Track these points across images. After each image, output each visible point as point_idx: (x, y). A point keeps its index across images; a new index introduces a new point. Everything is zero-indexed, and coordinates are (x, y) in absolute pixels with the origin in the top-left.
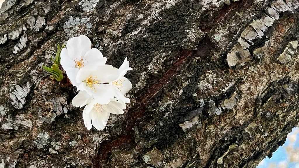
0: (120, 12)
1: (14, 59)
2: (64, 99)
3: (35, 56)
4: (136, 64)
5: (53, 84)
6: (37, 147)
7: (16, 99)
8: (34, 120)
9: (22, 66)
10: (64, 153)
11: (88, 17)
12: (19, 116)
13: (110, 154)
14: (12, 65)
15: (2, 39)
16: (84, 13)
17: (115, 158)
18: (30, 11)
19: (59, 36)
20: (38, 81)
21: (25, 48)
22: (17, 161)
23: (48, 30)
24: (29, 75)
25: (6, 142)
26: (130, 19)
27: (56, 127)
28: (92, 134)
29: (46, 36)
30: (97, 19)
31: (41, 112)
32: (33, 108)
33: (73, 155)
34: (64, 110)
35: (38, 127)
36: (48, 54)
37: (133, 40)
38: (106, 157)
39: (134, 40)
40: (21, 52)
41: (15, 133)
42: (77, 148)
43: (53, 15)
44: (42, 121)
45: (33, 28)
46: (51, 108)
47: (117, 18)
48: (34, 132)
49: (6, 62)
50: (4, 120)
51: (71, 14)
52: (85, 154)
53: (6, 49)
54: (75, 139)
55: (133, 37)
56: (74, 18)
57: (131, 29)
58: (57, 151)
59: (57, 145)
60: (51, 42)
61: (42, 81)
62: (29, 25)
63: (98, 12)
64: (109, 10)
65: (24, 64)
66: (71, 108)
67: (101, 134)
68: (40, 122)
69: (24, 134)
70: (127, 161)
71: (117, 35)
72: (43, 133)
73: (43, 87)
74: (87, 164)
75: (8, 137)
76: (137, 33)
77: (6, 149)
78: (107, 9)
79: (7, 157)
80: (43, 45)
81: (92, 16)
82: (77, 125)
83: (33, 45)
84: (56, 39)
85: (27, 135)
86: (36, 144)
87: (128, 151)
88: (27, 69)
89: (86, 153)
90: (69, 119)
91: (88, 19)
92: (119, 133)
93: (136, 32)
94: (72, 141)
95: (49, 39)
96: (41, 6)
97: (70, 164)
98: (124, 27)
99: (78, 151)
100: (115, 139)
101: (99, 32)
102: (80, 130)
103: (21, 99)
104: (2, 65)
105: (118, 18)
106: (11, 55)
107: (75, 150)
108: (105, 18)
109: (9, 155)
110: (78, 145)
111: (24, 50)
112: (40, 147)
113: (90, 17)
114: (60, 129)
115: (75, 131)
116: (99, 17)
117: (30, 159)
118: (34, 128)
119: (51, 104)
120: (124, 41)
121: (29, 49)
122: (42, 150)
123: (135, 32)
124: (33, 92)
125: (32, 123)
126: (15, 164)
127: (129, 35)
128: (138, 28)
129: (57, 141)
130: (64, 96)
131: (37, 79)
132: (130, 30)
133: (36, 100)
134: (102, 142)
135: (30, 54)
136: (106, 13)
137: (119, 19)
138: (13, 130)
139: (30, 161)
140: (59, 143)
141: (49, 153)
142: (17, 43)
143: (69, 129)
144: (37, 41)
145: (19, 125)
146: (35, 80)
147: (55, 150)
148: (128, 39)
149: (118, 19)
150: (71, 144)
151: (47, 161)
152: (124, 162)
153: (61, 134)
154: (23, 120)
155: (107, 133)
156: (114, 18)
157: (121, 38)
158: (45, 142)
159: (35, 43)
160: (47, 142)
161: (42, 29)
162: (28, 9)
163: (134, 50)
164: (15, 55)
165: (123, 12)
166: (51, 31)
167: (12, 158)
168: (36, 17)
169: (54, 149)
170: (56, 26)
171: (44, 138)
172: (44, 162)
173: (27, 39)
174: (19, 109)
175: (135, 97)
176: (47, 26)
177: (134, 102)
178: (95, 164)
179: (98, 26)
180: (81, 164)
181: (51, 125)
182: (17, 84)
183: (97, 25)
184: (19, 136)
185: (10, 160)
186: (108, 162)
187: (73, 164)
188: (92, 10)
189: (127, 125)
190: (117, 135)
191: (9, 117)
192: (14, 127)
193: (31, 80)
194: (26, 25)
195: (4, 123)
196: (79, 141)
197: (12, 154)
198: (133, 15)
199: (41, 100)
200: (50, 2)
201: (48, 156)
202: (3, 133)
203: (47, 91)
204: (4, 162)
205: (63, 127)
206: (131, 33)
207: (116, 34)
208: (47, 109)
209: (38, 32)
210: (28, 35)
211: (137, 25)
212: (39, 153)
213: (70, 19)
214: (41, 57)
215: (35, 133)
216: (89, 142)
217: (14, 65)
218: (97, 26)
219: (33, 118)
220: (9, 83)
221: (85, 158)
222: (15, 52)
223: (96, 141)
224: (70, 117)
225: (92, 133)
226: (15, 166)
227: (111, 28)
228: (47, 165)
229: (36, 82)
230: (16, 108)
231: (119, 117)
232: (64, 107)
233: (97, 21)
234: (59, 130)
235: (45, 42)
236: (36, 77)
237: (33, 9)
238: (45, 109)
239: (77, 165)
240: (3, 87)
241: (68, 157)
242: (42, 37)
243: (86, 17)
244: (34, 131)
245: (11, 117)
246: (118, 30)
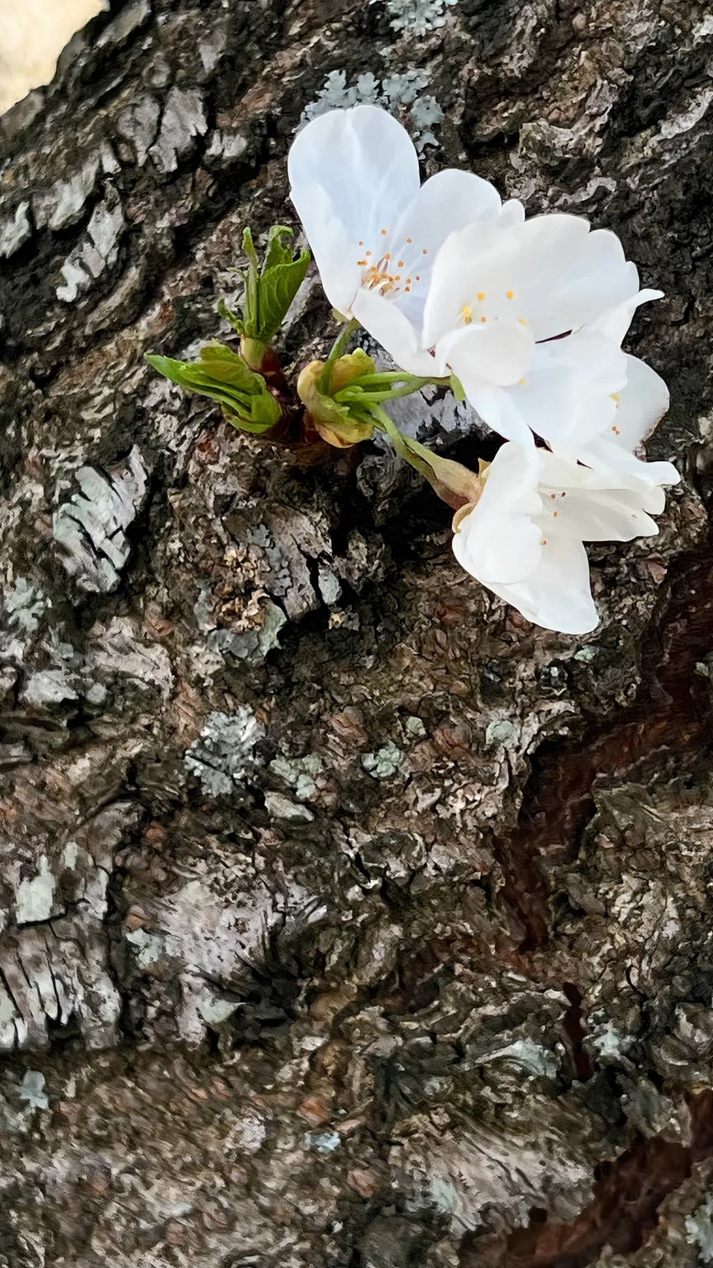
0: (594, 15)
1: (69, 332)
2: (316, 525)
3: (165, 306)
4: (691, 307)
5: (258, 450)
6: (204, 790)
7: (82, 543)
8: (179, 647)
9: (107, 363)
10: (340, 813)
11: (421, 64)
12: (108, 627)
13: (589, 808)
14: (60, 365)
15: (9, 229)
16: (399, 45)
17: (617, 827)
18: (137, 70)
19: (279, 184)
20: (185, 437)
21: (115, 265)
22: (114, 865)
23: (218, 159)
24: (142, 413)
25: (53, 767)
26: (648, 50)
27: (288, 679)
28: (480, 704)
29: (214, 194)
30: (470, 70)
31: (210, 603)
32: (171, 583)
33: (393, 822)
34: (321, 585)
35: (203, 681)
36: (229, 289)
37: (666, 171)
38: (567, 826)
39: (673, 167)
40: (97, 290)
41: (91, 717)
42: (405, 788)
43: (246, 73)
44: (217, 649)
45: (150, 159)
46: (257, 582)
47: (576, 50)
48: (184, 708)
49: (30, 351)
50: (36, 655)
51: (334, 58)
52: (454, 815)
53: (25, 279)
54: (395, 736)
55: (670, 151)
56: (347, 78)
57: (654, 104)
58: (306, 803)
59: (305, 772)
60: (238, 221)
61: (202, 439)
62: (131, 143)
63: (472, 30)
64: (529, 13)
65: (114, 353)
66: (356, 575)
67: (532, 705)
68: (211, 657)
69: (134, 720)
70: (683, 846)
71: (579, 149)
72: (228, 716)
73: (210, 467)
74: (468, 866)
75: (60, 741)
76: (691, 125)
77: (57, 801)
78: (521, 8)
79: (64, 847)
80: (202, 245)
81: (440, 58)
82: (400, 663)
83: (153, 247)
84: (266, 204)
85: (149, 727)
86: (197, 773)
87: (685, 792)
88: (131, 377)
89: (457, 811)
90: (353, 633)
91: (424, 76)
92: (622, 697)
93: (687, 123)
94: (377, 750)
95: (230, 207)
96: (183, 33)
97: (380, 873)
98: (616, 98)
99: (416, 800)
100: (608, 726)
101: (483, 144)
102: (419, 687)
103: (108, 542)
104: (13, 369)
105: (584, 54)
106: (52, 310)
107: (399, 797)
108: (512, 58)
109: (71, 832)
110: (411, 769)
111: (109, 277)
112: (218, 785)
113: (435, 62)
114: (309, 688)
115: (389, 693)
116: (478, 60)
117: (174, 850)
118: (184, 690)
119: (253, 556)
120: (620, 177)
121: (134, 274)
122: (228, 800)
123: (680, 119)
124: (165, 498)
125: (172, 661)
126: (103, 878)
127: (644, 144)
128: (694, 97)
129: (298, 753)
130: (312, 509)
131: (179, 431)
132: (647, 111)
133: (181, 540)
134: (538, 749)
135: (140, 298)
136: (511, 30)
137: (587, 57)
138: (82, 701)
139: (179, 863)
140: (312, 762)
141: (266, 820)
142: (75, 245)
143: (356, 683)
144: (172, 223)
145: (108, 674)
146: (172, 434)
147: (296, 801)
148: (638, 166)
149: (582, 60)
150: (375, 768)
151: (260, 861)
152: (670, 848)
153: (319, 714)
154: (125, 650)
155: (560, 698)
156: (561, 53)
157: (604, 161)
158: (242, 762)
159: (161, 234)
160: (251, 758)
161: (193, 156)
162: (127, 57)
163: (677, 225)
164: (70, 307)
165: (607, 16)
166: (236, 163)
167: (88, 849)
168: (161, 98)
169: (290, 793)
170: (261, 135)
171: (232, 740)
172: (247, 865)
173: (121, 220)
174: (101, 593)
175: (700, 493)
176: (216, 137)
177: (696, 521)
178: (511, 866)
179: (477, 109)
180: (436, 867)
181: (264, 667)
182: (87, 463)
183: (467, 106)
184: (114, 733)
185: (79, 860)
186: (582, 855)
187: (397, 869)
188: (440, 22)
189: (667, 651)
190: (618, 706)
191: (55, 640)
192: (86, 688)
193: (149, 435)
194: (116, 142)
195: (39, 669)
196: (417, 749)
197: (87, 827)
198: (663, 23)
199: (204, 542)
200: (226, 5)
201: (266, 834)
202: (35, 723)
203: (231, 489)
204: (52, 872)
205: (325, 680)
206: (658, 131)
207: (572, 145)
208: (236, 587)
209: (173, 177)
210: (124, 195)
211: (687, 84)
212: (218, 820)
213: (326, 85)
214: (193, 308)
215: (191, 713)
216: (468, 751)
217: (68, 362)
218: (470, 112)
219: (172, 635)
220: (48, 459)
221: (457, 839)
222: (67, 294)
223: (508, 744)
224: (357, 621)
225: (483, 701)
226: (104, 890)
227: (546, 110)
228: (264, 877)
229: (177, 446)
230: (90, 587)
231: (622, 609)
232: (321, 571)
233: (469, 81)
234: (306, 694)
235: (210, 225)
236: (175, 420)
237: (148, 53)
238: (227, 589)
239: (415, 874)
240: (23, 484)
241: (369, 833)
242: (195, 199)
243: (410, 65)
244: (184, 703)
245: (63, 640)
246: (583, 120)
